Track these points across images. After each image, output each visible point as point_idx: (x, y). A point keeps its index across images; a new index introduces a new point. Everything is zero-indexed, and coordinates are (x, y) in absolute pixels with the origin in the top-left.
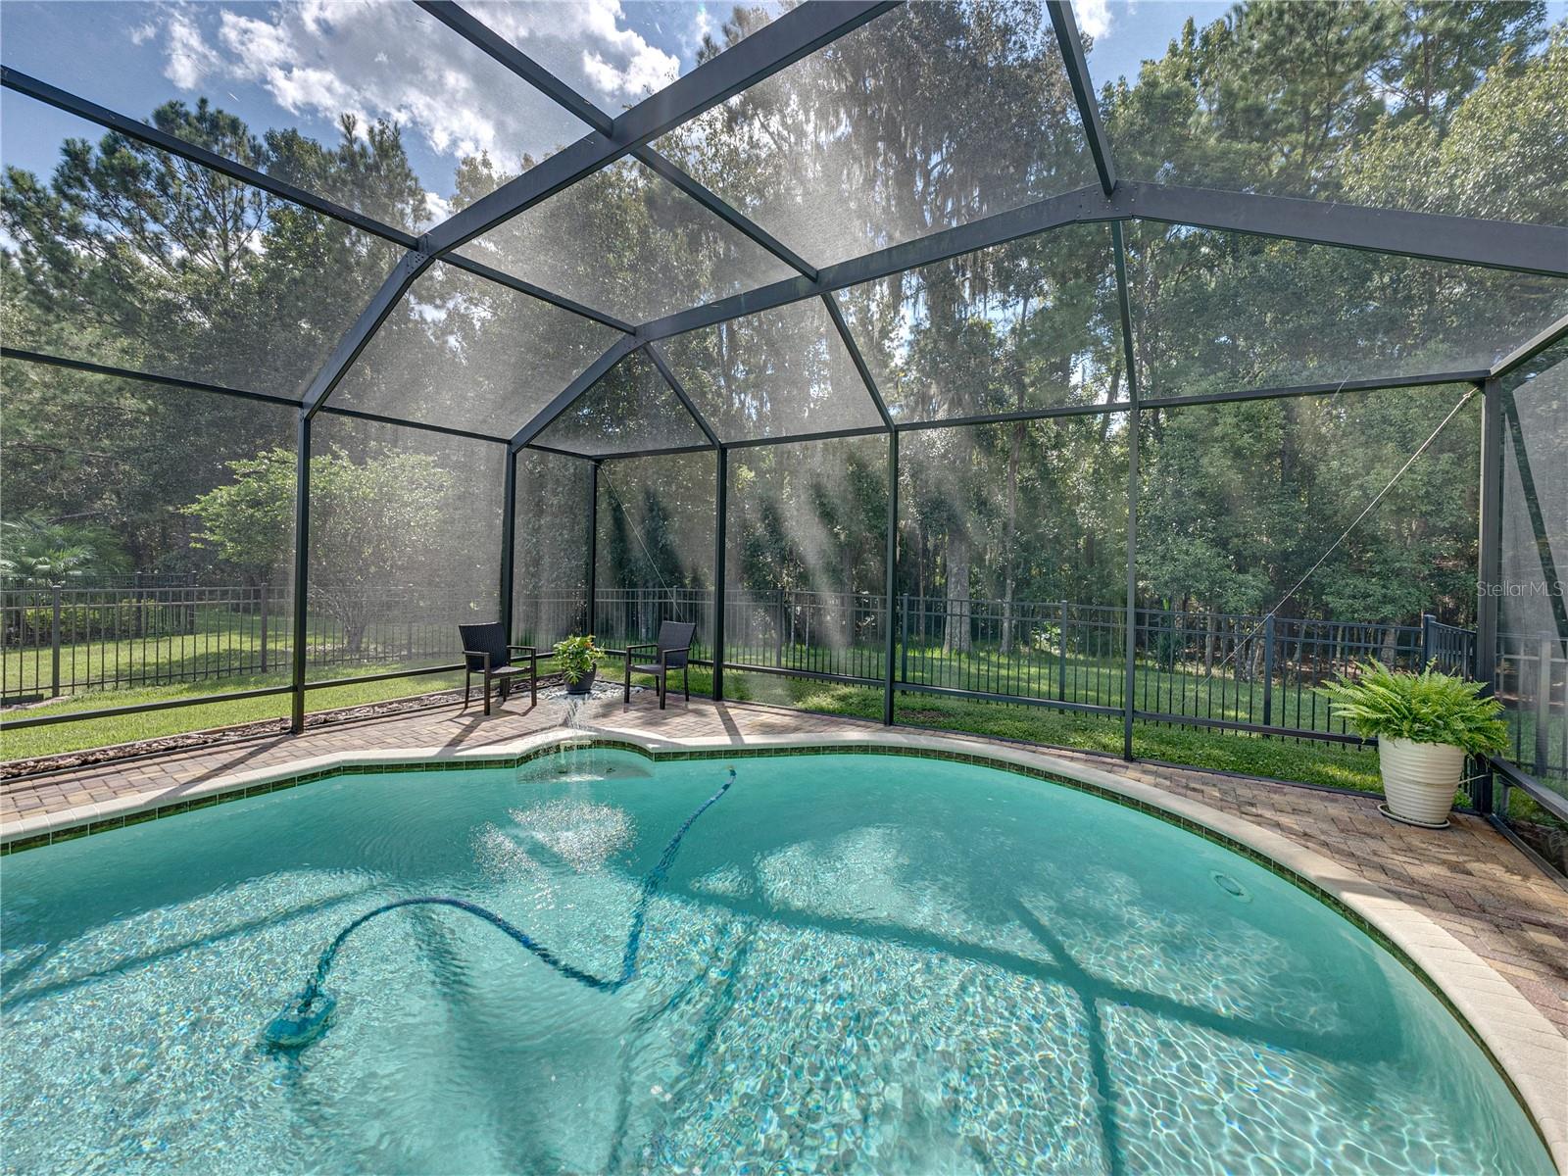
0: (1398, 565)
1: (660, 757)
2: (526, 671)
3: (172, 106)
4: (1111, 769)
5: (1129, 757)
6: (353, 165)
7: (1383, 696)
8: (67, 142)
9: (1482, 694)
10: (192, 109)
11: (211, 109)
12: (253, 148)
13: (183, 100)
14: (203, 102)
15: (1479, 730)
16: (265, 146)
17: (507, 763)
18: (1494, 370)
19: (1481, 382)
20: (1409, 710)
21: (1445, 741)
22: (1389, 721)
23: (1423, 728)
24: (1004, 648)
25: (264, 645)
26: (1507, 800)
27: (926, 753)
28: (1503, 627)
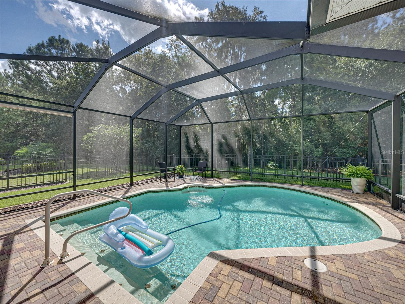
0: (350, 146)
1: (209, 188)
2: (173, 173)
3: (52, 37)
4: (300, 187)
5: (303, 185)
6: (99, 52)
7: (351, 170)
8: (29, 47)
9: (369, 169)
10: (57, 38)
11: (61, 38)
12: (73, 48)
13: (55, 36)
14: (60, 36)
15: (368, 175)
16: (76, 47)
17: (180, 190)
18: (370, 110)
19: (367, 112)
20: (356, 172)
21: (363, 178)
22: (353, 175)
23: (359, 176)
24: (262, 167)
25: (105, 170)
26: (374, 189)
27: (262, 186)
28: (372, 158)
